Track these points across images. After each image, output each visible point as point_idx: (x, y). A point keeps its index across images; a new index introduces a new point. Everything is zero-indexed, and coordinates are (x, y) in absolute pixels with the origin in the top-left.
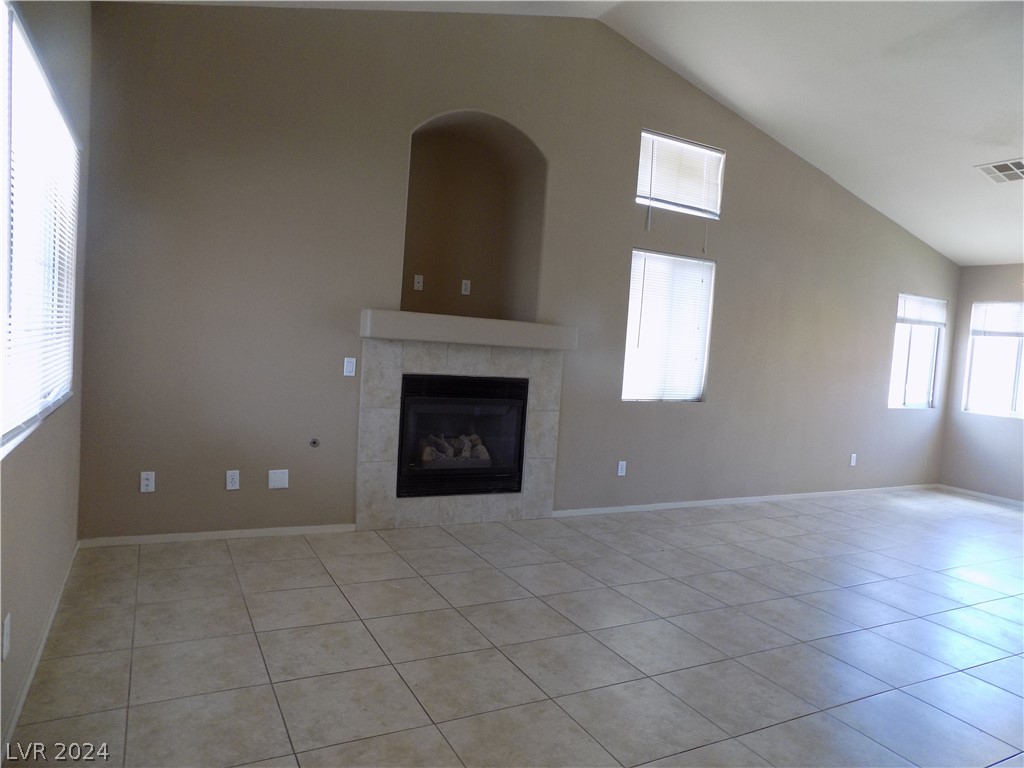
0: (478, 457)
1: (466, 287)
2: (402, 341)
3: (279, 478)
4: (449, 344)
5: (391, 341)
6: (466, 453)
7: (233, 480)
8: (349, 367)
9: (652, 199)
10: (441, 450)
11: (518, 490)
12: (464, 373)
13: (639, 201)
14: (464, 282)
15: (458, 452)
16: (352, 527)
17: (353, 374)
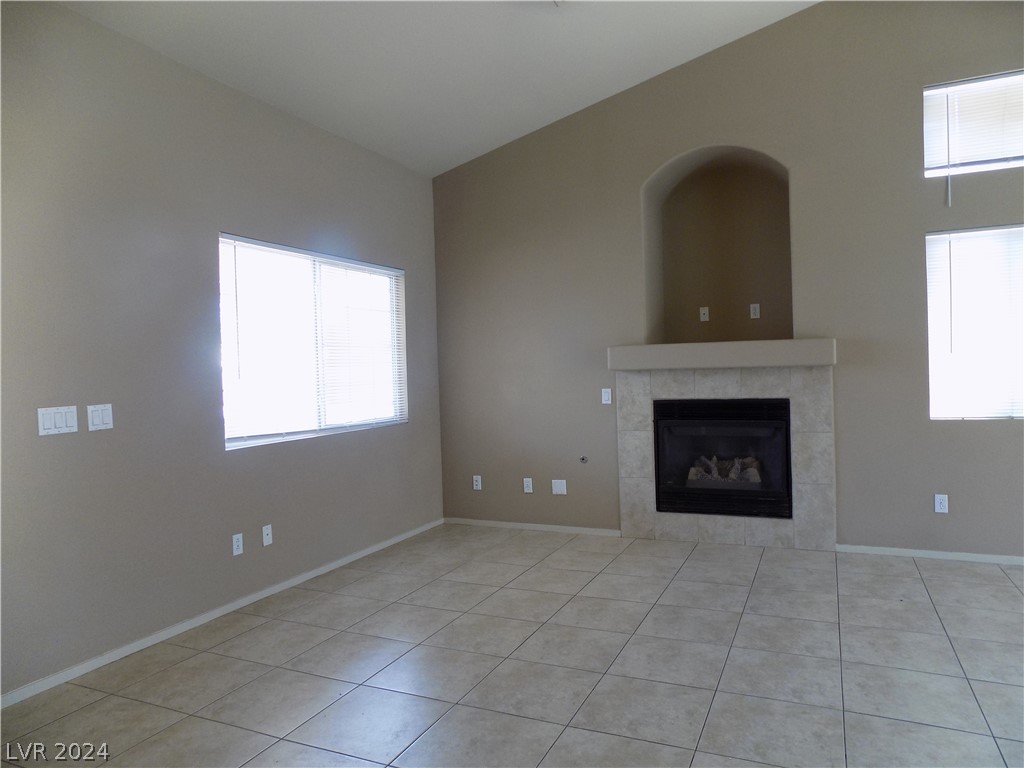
0: (748, 480)
1: (755, 311)
2: (649, 371)
3: (559, 487)
4: (694, 370)
5: (639, 371)
6: (733, 475)
7: (528, 485)
8: (606, 396)
9: (954, 166)
10: (708, 471)
11: (790, 516)
12: (712, 396)
13: (928, 174)
14: (752, 306)
15: (724, 473)
16: (617, 533)
17: (610, 402)
